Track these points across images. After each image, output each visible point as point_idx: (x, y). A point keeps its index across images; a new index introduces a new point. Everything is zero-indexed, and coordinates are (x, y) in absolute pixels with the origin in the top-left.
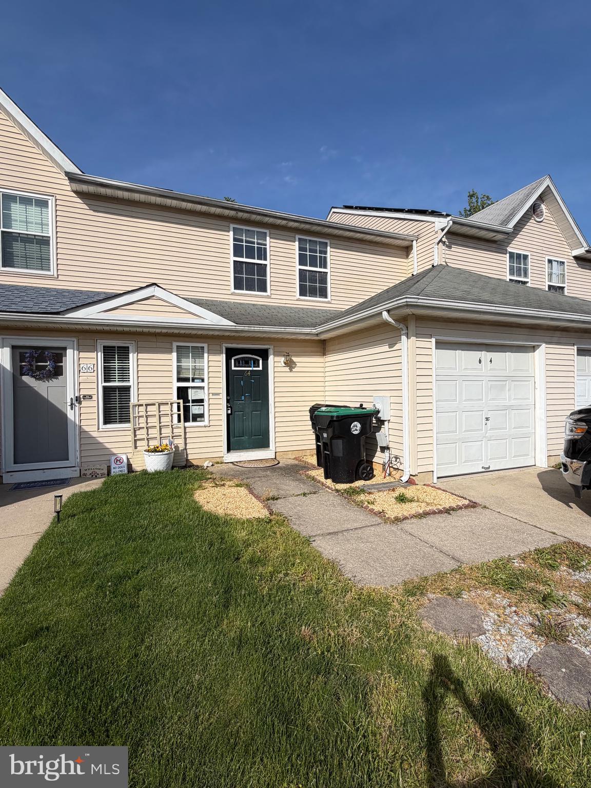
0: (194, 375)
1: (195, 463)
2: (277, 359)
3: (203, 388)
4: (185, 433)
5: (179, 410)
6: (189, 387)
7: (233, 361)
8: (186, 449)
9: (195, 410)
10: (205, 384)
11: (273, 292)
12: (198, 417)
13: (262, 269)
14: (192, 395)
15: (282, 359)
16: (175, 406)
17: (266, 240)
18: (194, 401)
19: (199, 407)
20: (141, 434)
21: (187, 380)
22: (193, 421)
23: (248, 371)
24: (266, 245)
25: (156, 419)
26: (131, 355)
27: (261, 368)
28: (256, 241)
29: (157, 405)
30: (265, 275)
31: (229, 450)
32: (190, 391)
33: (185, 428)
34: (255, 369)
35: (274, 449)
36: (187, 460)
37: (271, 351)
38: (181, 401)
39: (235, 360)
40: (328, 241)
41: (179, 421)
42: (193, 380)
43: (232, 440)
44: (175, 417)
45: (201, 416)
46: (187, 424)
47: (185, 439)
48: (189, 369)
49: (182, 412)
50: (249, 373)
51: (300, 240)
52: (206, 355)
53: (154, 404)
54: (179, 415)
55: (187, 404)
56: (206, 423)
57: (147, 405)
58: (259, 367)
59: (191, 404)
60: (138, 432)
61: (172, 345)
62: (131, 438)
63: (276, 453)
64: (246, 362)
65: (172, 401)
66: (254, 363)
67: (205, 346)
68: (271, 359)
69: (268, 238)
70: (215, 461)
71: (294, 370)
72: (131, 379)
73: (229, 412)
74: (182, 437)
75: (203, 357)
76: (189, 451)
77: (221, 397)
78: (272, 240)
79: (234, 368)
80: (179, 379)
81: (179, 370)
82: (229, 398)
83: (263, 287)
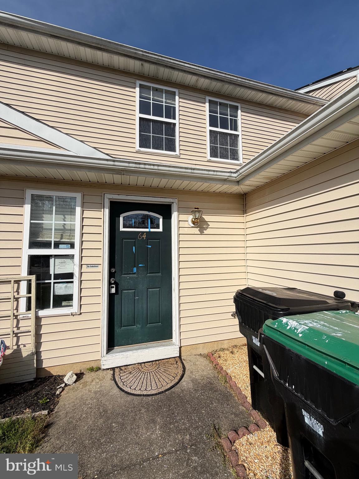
0: (61, 238)
1: (54, 372)
2: (183, 217)
3: (72, 257)
4: (38, 327)
5: (29, 291)
6: (51, 256)
7: (121, 219)
8: (38, 353)
9: (60, 289)
10: (75, 252)
11: (182, 152)
12: (62, 300)
13: (171, 128)
14: (56, 267)
15: (190, 218)
16: (23, 285)
17: (175, 101)
18: (57, 276)
19: (65, 284)
21: (47, 245)
22: (54, 306)
23: (143, 232)
24: (175, 105)
27: (161, 230)
28: (164, 100)
30: (174, 135)
31: (111, 347)
32: (52, 261)
33: (38, 319)
34: (152, 230)
35: (178, 343)
36: (39, 369)
37: (174, 207)
38: (33, 278)
39: (124, 217)
40: (239, 105)
41: (29, 308)
42: (57, 245)
44: (23, 302)
45: (69, 298)
46: (41, 313)
47: (38, 336)
48: (51, 229)
49: (33, 295)
50: (144, 236)
51: (210, 102)
52: (78, 210)
54: (29, 299)
55: (46, 281)
56: (75, 308)
58: (158, 227)
59: (52, 281)
61: (23, 193)
63: (180, 348)
66: (152, 223)
67: (78, 196)
68: (175, 216)
69: (177, 98)
70: (88, 367)
71: (205, 232)
73: (113, 291)
74: (33, 332)
75: (73, 212)
76: (44, 356)
77: (99, 269)
78: (181, 100)
79: (122, 229)
80: (33, 244)
81: (35, 230)
82: (113, 270)
83: (171, 146)
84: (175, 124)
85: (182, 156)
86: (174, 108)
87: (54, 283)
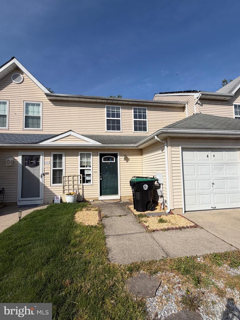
0: (87, 165)
1: (87, 200)
2: (121, 157)
3: (90, 170)
4: (83, 188)
5: (81, 178)
6: (85, 169)
7: (103, 159)
9: (87, 178)
10: (91, 168)
11: (123, 130)
12: (88, 181)
13: (118, 121)
14: (86, 172)
15: (123, 157)
16: (79, 177)
17: (120, 110)
18: (87, 175)
20: (66, 188)
21: (84, 166)
22: (86, 183)
23: (109, 162)
24: (120, 112)
25: (72, 182)
26: (63, 157)
28: (116, 111)
29: (72, 176)
30: (120, 124)
31: (101, 195)
32: (85, 171)
33: (83, 186)
34: (112, 162)
35: (120, 195)
36: (84, 199)
37: (118, 154)
38: (81, 175)
39: (104, 158)
40: (146, 108)
41: (81, 183)
42: (86, 167)
43: (102, 191)
44: (79, 181)
45: (90, 181)
46: (84, 184)
47: (83, 190)
48: (85, 162)
49: (82, 179)
50: (109, 164)
51: (134, 109)
52: (91, 157)
53: (71, 176)
54: (81, 180)
56: (91, 184)
57: (68, 177)
58: (113, 161)
59: (85, 176)
60: (65, 187)
61: (78, 153)
62: (62, 189)
63: (121, 197)
64: (109, 159)
65: (78, 175)
66: (112, 159)
67: (91, 153)
68: (118, 157)
69: (121, 109)
70: (95, 199)
71: (128, 162)
72: (63, 167)
73: (101, 179)
75: (90, 157)
76: (84, 195)
77: (97, 173)
79: (103, 162)
80: (81, 166)
81: (81, 163)
82: (101, 174)
84: (120, 120)
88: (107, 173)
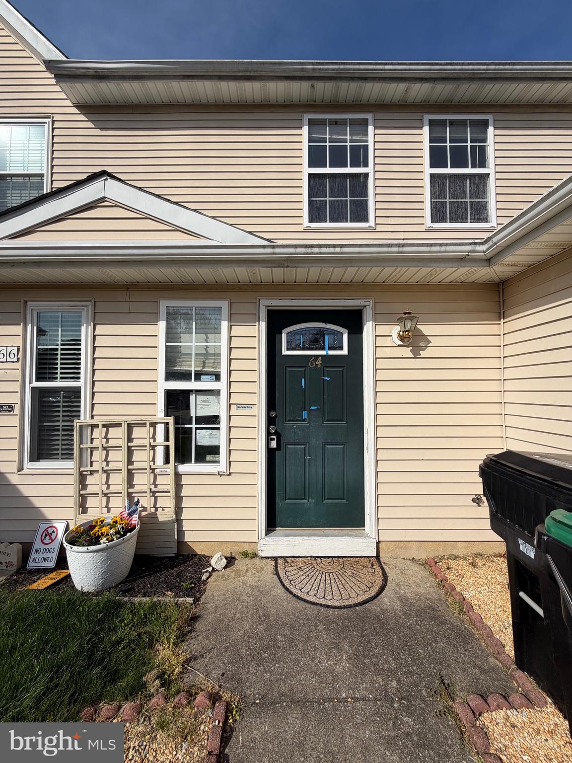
0: (204, 367)
1: (199, 550)
2: (382, 329)
3: (216, 393)
4: (178, 486)
5: (167, 439)
6: (191, 391)
7: (284, 336)
8: (179, 521)
9: (203, 437)
10: (222, 385)
12: (207, 453)
13: (360, 183)
14: (199, 407)
15: (396, 330)
16: (160, 429)
17: (367, 135)
18: (200, 420)
19: (210, 431)
20: (95, 483)
21: (185, 376)
22: (197, 461)
23: (317, 356)
24: (367, 141)
25: (121, 456)
26: (83, 329)
27: (345, 351)
28: (348, 136)
29: (125, 426)
30: (365, 194)
31: (272, 524)
32: (192, 398)
33: (178, 476)
34: (331, 352)
35: (374, 535)
36: (181, 543)
37: (368, 313)
38: (171, 420)
39: (287, 334)
40: (490, 118)
41: (167, 461)
42: (198, 376)
43: (280, 503)
44: (160, 451)
45: (215, 451)
46: (182, 468)
47: (178, 499)
48: (191, 355)
49: (171, 443)
50: (319, 363)
51: (432, 123)
52: (225, 325)
53: (119, 425)
54: (167, 448)
55: (187, 426)
56: (222, 467)
57: (107, 426)
58: (340, 347)
59: (194, 426)
60: (90, 480)
61: (158, 307)
62: (71, 491)
63: (378, 543)
64: (316, 341)
65: (153, 419)
66: (331, 341)
67: (224, 305)
68: (368, 328)
69: (370, 129)
70: (241, 550)
72: (82, 375)
73: (274, 444)
74: (172, 493)
75: (217, 330)
76: (186, 526)
77: (254, 411)
78: (377, 131)
79: (285, 352)
80: (171, 375)
81: (172, 356)
82: (273, 414)
83: (360, 214)
84: (366, 175)
85: (379, 228)
86: (366, 148)
87: (196, 429)
88: (305, 414)
